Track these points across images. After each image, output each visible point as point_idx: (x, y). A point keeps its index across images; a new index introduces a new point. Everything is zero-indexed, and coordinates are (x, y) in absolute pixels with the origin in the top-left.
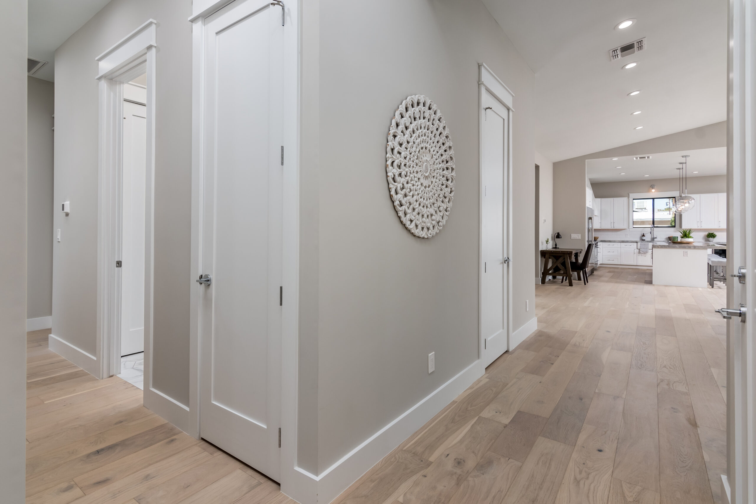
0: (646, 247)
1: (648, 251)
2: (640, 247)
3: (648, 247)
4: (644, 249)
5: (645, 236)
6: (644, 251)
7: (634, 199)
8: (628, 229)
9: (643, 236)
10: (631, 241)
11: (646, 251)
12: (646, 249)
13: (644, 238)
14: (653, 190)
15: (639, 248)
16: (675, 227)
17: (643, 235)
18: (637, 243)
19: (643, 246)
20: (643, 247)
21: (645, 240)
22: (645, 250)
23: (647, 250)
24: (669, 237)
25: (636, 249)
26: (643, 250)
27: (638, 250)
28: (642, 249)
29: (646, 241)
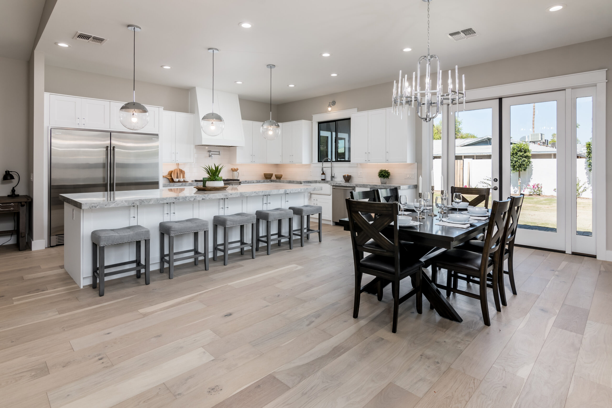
8: (312, 164)
13: (323, 177)
14: (329, 109)
21: (324, 180)
24: (343, 176)
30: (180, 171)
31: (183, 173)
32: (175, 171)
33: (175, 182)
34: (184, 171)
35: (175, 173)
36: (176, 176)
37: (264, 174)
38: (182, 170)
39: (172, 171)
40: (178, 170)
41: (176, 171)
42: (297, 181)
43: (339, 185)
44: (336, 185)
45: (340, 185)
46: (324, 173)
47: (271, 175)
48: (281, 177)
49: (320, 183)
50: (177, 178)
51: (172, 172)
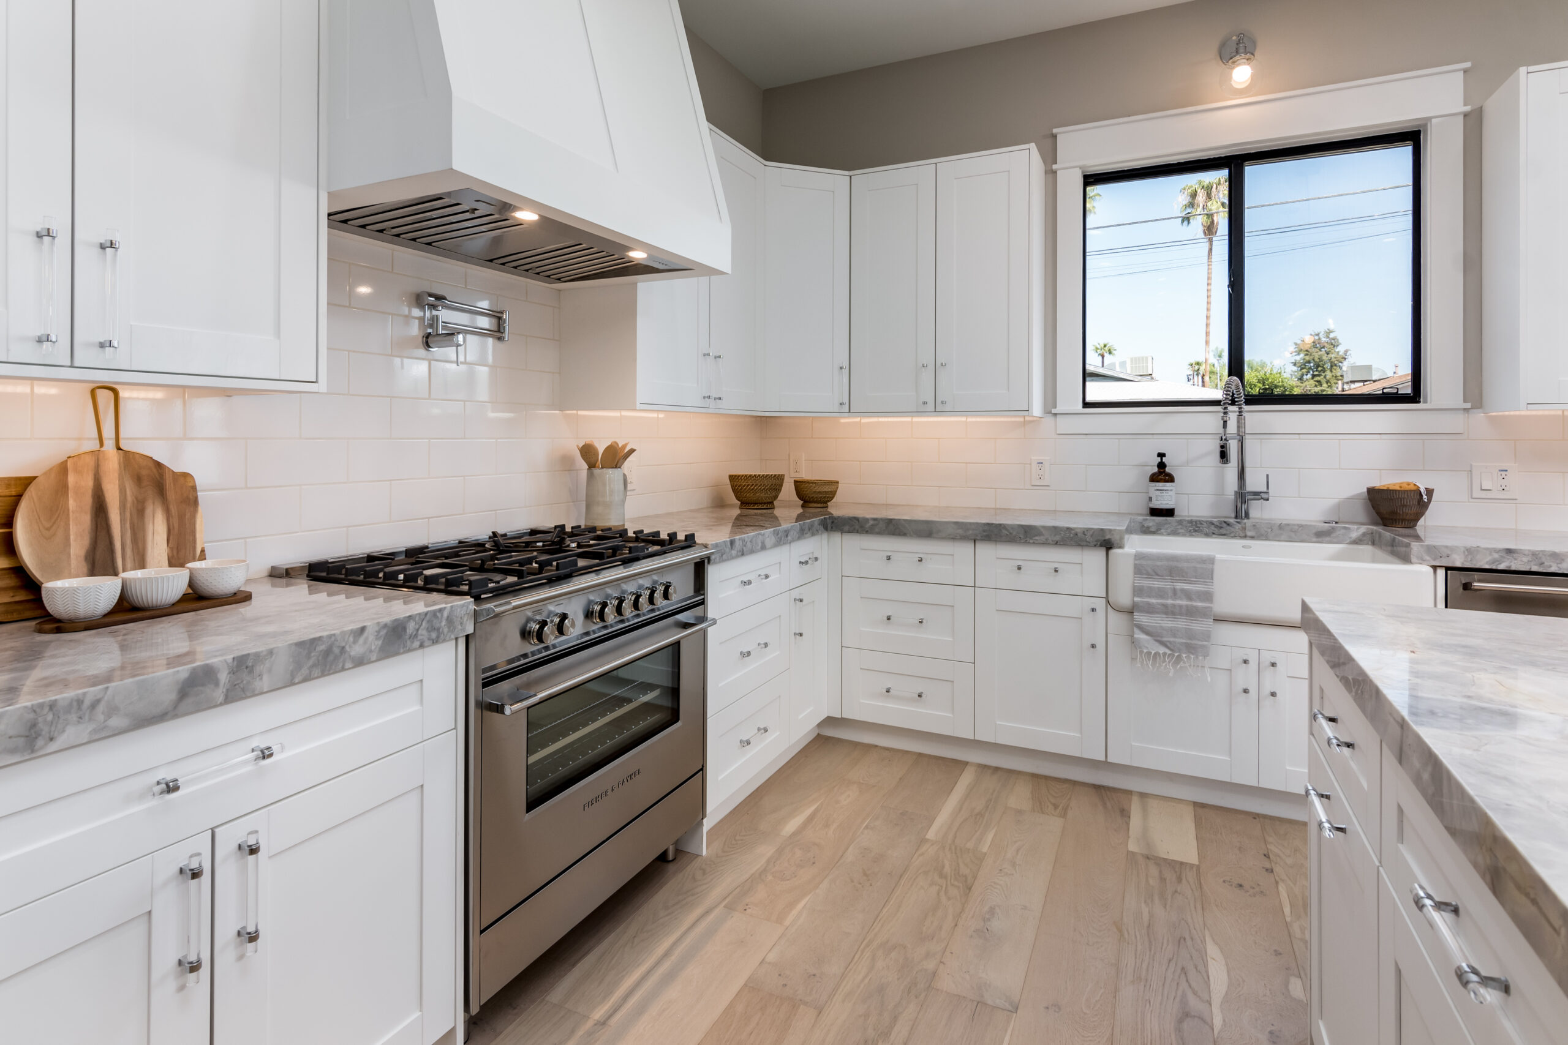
0: (1188, 595)
1: (1207, 636)
2: (1137, 591)
3: (1208, 596)
4: (1169, 611)
5: (1170, 479)
6: (1174, 632)
7: (1091, 179)
8: (1049, 420)
9: (1162, 474)
10: (1055, 529)
11: (1190, 634)
12: (1191, 613)
13: (1165, 496)
14: (1242, 73)
15: (1124, 597)
16: (1415, 397)
17: (1162, 466)
18: (1107, 545)
19: (1157, 584)
20: (1161, 593)
21: (1170, 513)
22: (1180, 623)
23: (1197, 626)
24: (1371, 491)
25: (1100, 604)
26: (1167, 623)
27: (1115, 618)
28: (1150, 610)
29: (1180, 522)
30: (138, 480)
31: (171, 495)
32: (71, 479)
33: (59, 625)
34: (186, 475)
35: (72, 504)
36: (78, 545)
37: (732, 478)
38: (158, 465)
39: (27, 482)
40: (112, 462)
41: (80, 483)
42: (1068, 529)
43: (1535, 569)
44: (1502, 567)
45: (1553, 569)
46: (1167, 470)
47: (775, 483)
48: (833, 494)
49: (1153, 533)
50: (92, 572)
51: (19, 496)
